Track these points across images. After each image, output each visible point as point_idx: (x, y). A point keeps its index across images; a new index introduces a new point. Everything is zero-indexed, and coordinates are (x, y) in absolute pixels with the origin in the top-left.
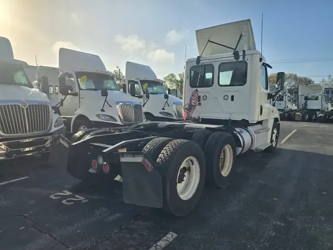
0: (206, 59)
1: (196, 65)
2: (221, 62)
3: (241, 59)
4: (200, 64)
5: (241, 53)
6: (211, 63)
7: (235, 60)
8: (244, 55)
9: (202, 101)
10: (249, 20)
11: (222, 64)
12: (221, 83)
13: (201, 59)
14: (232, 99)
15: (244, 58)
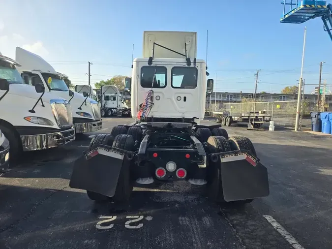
0: (158, 61)
1: (148, 65)
2: (174, 66)
3: (192, 65)
4: (152, 65)
5: (192, 61)
6: (165, 66)
7: (187, 66)
8: (195, 62)
9: (155, 101)
10: (196, 33)
11: (174, 67)
12: (174, 86)
13: (153, 60)
14: (185, 100)
15: (195, 65)
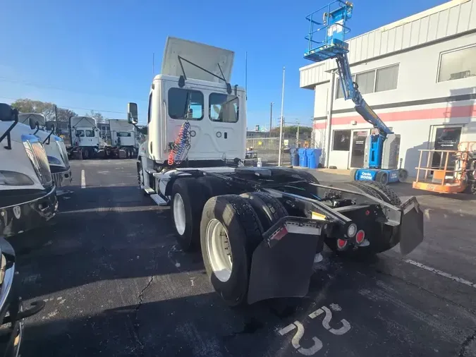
0: (192, 83)
1: (178, 87)
3: (233, 93)
4: (184, 87)
5: (233, 87)
6: (201, 90)
7: (227, 93)
8: (236, 90)
11: (213, 93)
12: (212, 117)
13: (186, 81)
14: (226, 137)
15: (236, 93)
